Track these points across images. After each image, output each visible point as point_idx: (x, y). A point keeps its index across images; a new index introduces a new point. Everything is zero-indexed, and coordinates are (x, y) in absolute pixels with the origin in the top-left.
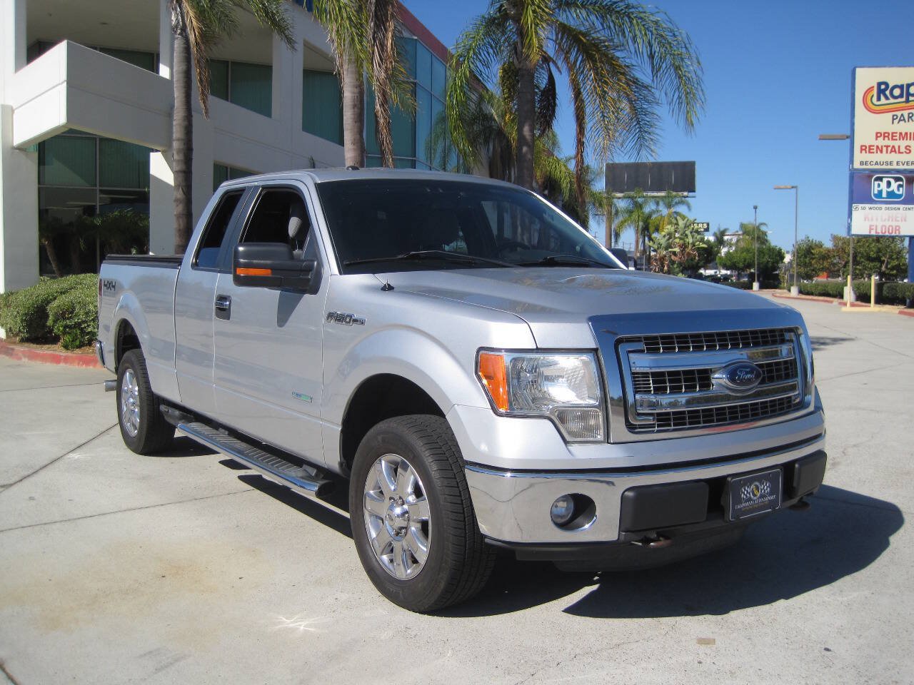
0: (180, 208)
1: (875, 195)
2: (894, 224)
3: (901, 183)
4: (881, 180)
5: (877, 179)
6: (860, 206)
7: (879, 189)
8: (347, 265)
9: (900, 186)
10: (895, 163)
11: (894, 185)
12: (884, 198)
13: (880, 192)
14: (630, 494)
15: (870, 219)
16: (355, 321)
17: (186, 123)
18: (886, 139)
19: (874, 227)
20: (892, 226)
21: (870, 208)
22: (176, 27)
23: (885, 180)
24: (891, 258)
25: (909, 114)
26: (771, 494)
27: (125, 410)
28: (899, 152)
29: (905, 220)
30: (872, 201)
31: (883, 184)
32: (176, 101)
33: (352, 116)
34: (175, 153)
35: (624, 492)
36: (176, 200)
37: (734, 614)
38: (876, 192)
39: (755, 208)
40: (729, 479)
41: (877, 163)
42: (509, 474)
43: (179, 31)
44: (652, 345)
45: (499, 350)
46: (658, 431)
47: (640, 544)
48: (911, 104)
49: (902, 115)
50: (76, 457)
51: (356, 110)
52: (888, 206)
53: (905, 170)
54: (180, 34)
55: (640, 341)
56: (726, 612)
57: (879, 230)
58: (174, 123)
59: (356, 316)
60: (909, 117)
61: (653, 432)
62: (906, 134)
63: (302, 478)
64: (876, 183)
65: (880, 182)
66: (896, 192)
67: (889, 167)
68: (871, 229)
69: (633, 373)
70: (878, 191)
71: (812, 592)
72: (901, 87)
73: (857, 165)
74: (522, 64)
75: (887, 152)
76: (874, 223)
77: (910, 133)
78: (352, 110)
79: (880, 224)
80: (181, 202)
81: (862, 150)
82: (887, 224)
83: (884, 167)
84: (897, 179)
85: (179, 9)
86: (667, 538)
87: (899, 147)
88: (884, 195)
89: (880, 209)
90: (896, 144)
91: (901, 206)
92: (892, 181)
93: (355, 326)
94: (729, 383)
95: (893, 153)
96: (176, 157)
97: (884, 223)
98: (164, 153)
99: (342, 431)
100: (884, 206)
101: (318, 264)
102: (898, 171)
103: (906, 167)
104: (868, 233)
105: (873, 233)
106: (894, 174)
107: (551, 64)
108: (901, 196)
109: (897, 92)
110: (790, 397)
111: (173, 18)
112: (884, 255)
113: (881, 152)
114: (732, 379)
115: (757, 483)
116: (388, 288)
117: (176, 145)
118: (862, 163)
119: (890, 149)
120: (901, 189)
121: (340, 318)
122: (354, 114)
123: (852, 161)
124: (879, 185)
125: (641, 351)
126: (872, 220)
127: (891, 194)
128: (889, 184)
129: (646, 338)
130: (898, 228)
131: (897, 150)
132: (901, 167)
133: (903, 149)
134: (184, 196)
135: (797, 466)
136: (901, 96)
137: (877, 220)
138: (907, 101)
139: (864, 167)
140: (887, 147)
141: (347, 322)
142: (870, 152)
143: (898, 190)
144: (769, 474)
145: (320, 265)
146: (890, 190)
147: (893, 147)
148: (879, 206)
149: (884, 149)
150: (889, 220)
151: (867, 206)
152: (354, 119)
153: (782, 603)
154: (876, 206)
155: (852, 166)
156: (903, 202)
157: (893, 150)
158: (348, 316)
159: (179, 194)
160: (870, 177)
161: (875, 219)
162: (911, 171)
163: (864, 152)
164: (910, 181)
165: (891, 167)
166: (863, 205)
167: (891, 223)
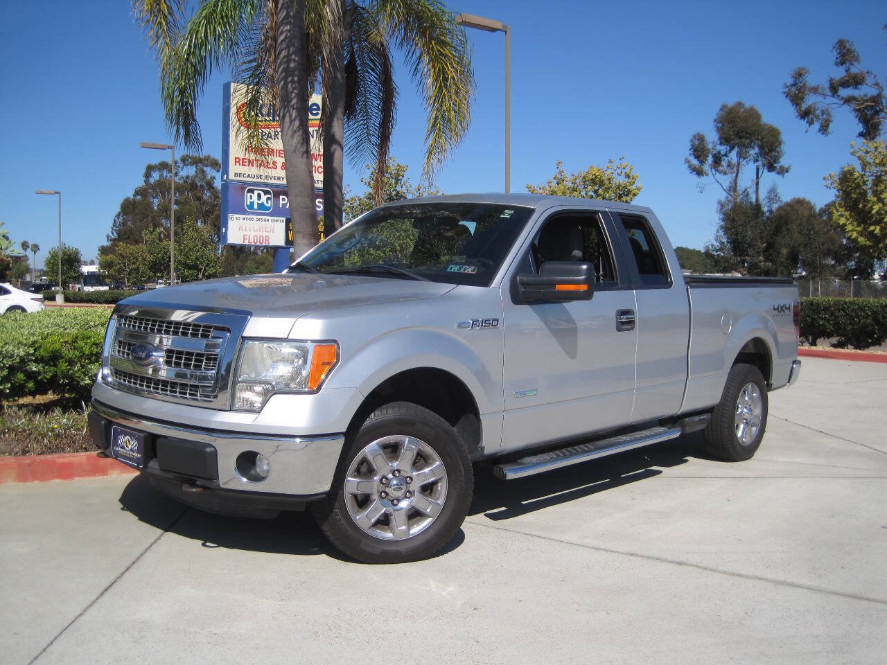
1: (248, 206)
2: (264, 234)
3: (269, 196)
4: (253, 193)
5: (250, 191)
6: (236, 216)
7: (252, 201)
9: (268, 199)
10: (264, 177)
11: (264, 198)
12: (255, 209)
13: (252, 203)
15: (244, 229)
19: (247, 237)
20: (263, 237)
21: (244, 219)
23: (256, 192)
25: (274, 132)
28: (268, 167)
29: (273, 232)
30: (244, 212)
31: (255, 196)
38: (249, 203)
41: (249, 176)
48: (276, 123)
49: (269, 132)
52: (259, 217)
53: (272, 184)
57: (252, 241)
60: (275, 135)
62: (273, 150)
64: (249, 194)
65: (252, 195)
66: (266, 204)
67: (259, 180)
68: (245, 239)
70: (251, 202)
72: (268, 106)
73: (232, 177)
75: (257, 167)
76: (247, 233)
77: (276, 150)
79: (252, 234)
81: (236, 162)
82: (259, 234)
83: (255, 180)
84: (266, 193)
87: (267, 162)
88: (256, 207)
89: (252, 219)
90: (265, 158)
91: (270, 218)
92: (262, 193)
95: (262, 167)
97: (255, 234)
100: (255, 217)
102: (266, 185)
103: (272, 181)
104: (242, 243)
105: (247, 243)
106: (264, 187)
108: (270, 208)
109: (265, 110)
113: (253, 165)
118: (236, 175)
119: (259, 163)
120: (269, 202)
123: (226, 171)
124: (251, 197)
126: (246, 230)
127: (261, 206)
128: (259, 196)
130: (267, 239)
131: (266, 165)
132: (269, 181)
133: (270, 164)
136: (268, 115)
137: (250, 230)
138: (273, 120)
139: (238, 178)
140: (258, 161)
142: (243, 165)
143: (267, 202)
146: (260, 202)
147: (263, 161)
148: (251, 216)
149: (255, 163)
150: (260, 231)
151: (242, 216)
154: (249, 216)
155: (227, 177)
156: (271, 215)
157: (262, 164)
160: (243, 188)
161: (248, 230)
162: (278, 186)
163: (238, 164)
164: (277, 195)
165: (262, 181)
166: (238, 216)
167: (261, 234)
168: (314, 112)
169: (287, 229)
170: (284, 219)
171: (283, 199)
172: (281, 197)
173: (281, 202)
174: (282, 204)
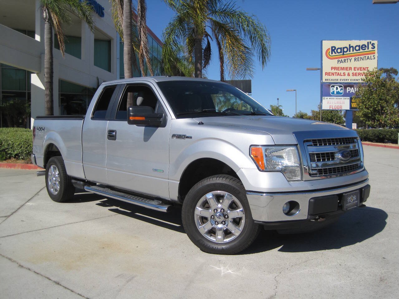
0: (48, 98)
1: (331, 93)
2: (339, 105)
3: (342, 88)
4: (334, 87)
5: (333, 86)
6: (326, 97)
8: (178, 115)
9: (341, 89)
10: (339, 80)
11: (339, 89)
12: (335, 94)
13: (334, 92)
14: (312, 200)
15: (330, 103)
16: (187, 137)
17: (50, 61)
18: (336, 70)
20: (339, 106)
21: (330, 99)
22: (46, 18)
23: (335, 87)
24: (337, 119)
25: (344, 60)
26: (356, 200)
27: (50, 184)
28: (341, 75)
29: (344, 103)
30: (330, 96)
31: (335, 88)
32: (46, 51)
33: (128, 58)
34: (45, 74)
35: (310, 199)
36: (46, 95)
37: (343, 248)
38: (332, 92)
39: (278, 99)
40: (344, 194)
41: (332, 80)
42: (265, 194)
43: (47, 20)
44: (315, 143)
45: (258, 145)
46: (319, 176)
47: (314, 220)
48: (345, 55)
49: (342, 60)
50: (31, 204)
51: (129, 55)
52: (337, 97)
53: (343, 83)
54: (48, 21)
55: (311, 141)
56: (340, 248)
57: (334, 108)
58: (45, 61)
59: (187, 135)
60: (344, 61)
61: (317, 176)
62: (343, 68)
63: (158, 204)
64: (332, 88)
66: (340, 92)
67: (337, 81)
68: (330, 107)
69: (309, 154)
70: (333, 91)
71: (367, 240)
72: (341, 49)
73: (324, 81)
74: (196, 37)
75: (336, 75)
76: (331, 105)
77: (345, 68)
78: (128, 55)
79: (334, 105)
80: (48, 96)
81: (326, 74)
82: (337, 105)
83: (335, 81)
84: (340, 86)
85: (47, 11)
86: (323, 218)
87: (341, 73)
88: (335, 93)
89: (334, 99)
90: (339, 72)
91: (342, 98)
92: (338, 87)
93: (187, 139)
94: (342, 158)
95: (338, 76)
96: (46, 75)
98: (38, 74)
99: (180, 184)
100: (335, 98)
101: (165, 115)
102: (341, 83)
103: (343, 81)
104: (329, 109)
105: (331, 109)
106: (339, 84)
107: (208, 37)
108: (342, 93)
109: (339, 51)
110: (357, 164)
111: (44, 14)
112: (334, 118)
113: (334, 75)
114: (342, 156)
115: (352, 196)
116: (201, 124)
117: (46, 70)
118: (326, 80)
119: (337, 74)
120: (342, 90)
121: (179, 137)
122: (129, 57)
123: (322, 79)
124: (333, 89)
125: (312, 145)
126: (331, 103)
127: (338, 93)
128: (337, 88)
129: (313, 140)
130: (341, 107)
131: (340, 74)
132: (342, 81)
133: (342, 74)
134: (50, 93)
135: (363, 189)
136: (341, 52)
137: (333, 103)
138: (343, 54)
139: (327, 81)
140: (336, 73)
141: (183, 138)
142: (329, 75)
143: (341, 91)
144: (356, 192)
145: (166, 115)
146: (337, 91)
147: (338, 73)
148: (333, 97)
149: (335, 74)
150: (337, 103)
152: (128, 59)
153: (358, 244)
154: (332, 97)
155: (322, 81)
156: (343, 96)
157: (338, 74)
158: (183, 135)
159: (48, 92)
160: (329, 85)
161: (332, 103)
162: (346, 83)
163: (327, 75)
164: (345, 87)
165: (338, 81)
166: (327, 97)
167: (338, 105)
168: (363, 48)
169: (351, 102)
170: (349, 98)
171: (349, 89)
172: (348, 88)
173: (348, 90)
174: (348, 91)
